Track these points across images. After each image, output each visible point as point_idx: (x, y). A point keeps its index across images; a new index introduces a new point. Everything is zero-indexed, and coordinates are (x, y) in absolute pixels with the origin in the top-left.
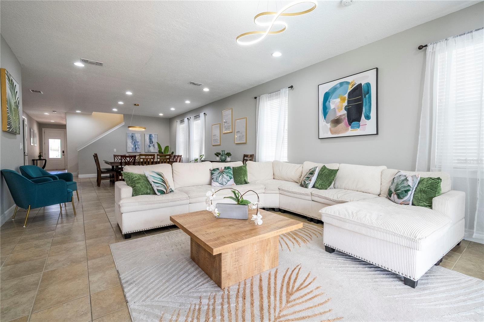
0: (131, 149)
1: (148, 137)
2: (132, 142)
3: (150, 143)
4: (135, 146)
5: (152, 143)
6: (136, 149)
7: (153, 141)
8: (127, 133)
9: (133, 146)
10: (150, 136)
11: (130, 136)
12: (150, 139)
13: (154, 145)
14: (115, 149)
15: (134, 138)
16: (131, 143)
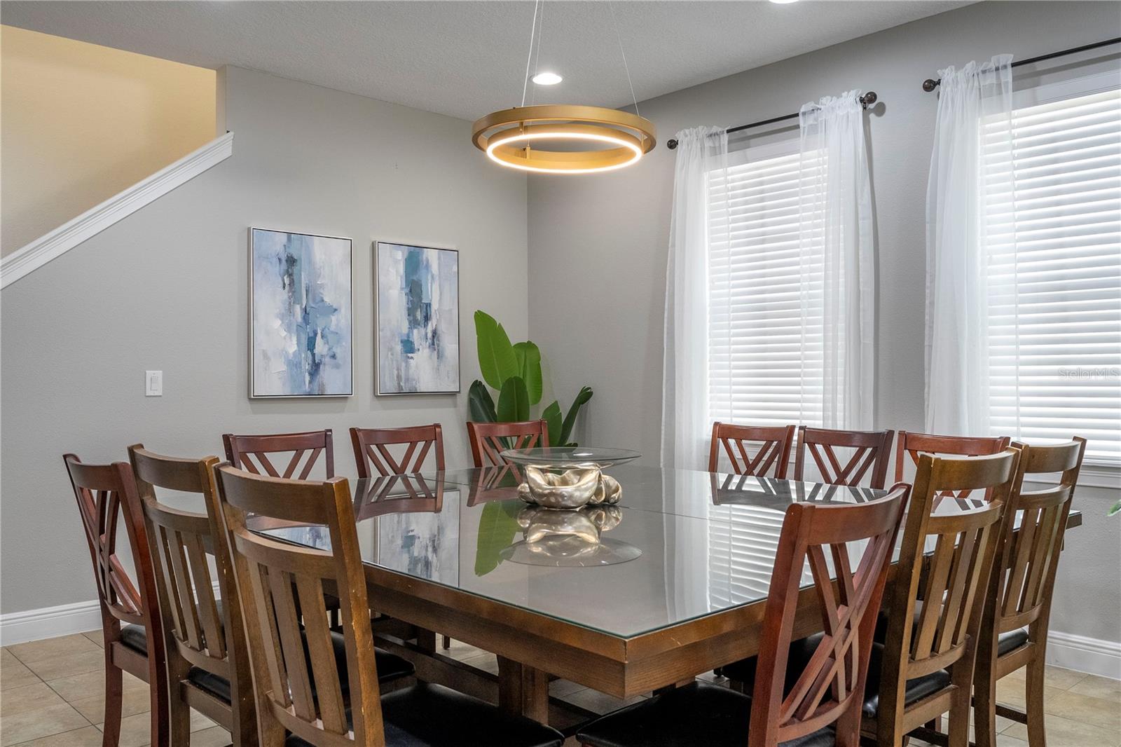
0: (284, 368)
1: (401, 268)
2: (290, 310)
3: (414, 323)
4: (311, 345)
5: (427, 318)
6: (316, 367)
7: (428, 305)
8: (249, 229)
9: (292, 347)
10: (414, 261)
11: (275, 260)
12: (414, 289)
13: (435, 333)
14: (159, 373)
15: (304, 281)
16: (282, 317)
